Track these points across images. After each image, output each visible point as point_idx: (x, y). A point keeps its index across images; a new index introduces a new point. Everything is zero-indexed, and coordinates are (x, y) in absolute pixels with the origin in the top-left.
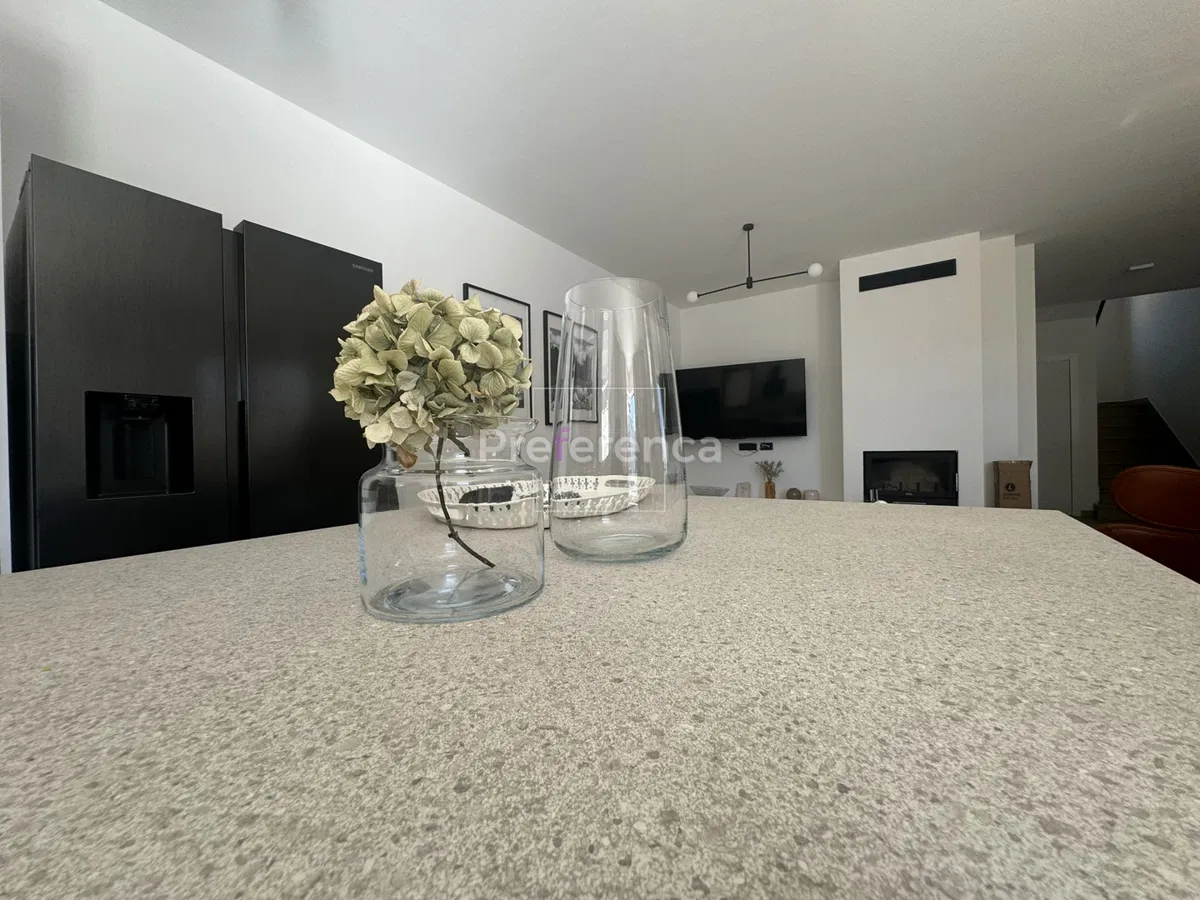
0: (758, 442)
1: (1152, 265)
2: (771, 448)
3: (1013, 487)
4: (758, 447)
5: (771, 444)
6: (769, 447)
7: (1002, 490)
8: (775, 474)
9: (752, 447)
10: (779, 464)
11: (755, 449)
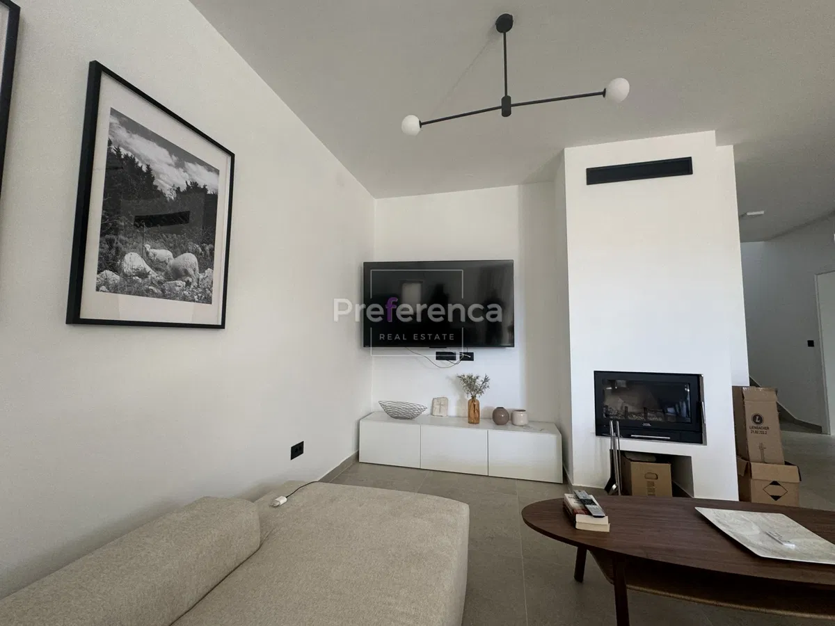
0: (458, 351)
1: (762, 212)
2: (472, 359)
3: (761, 419)
4: (458, 357)
5: (472, 354)
6: (468, 357)
7: (750, 423)
8: (480, 391)
9: (451, 357)
10: (486, 380)
11: (454, 359)
